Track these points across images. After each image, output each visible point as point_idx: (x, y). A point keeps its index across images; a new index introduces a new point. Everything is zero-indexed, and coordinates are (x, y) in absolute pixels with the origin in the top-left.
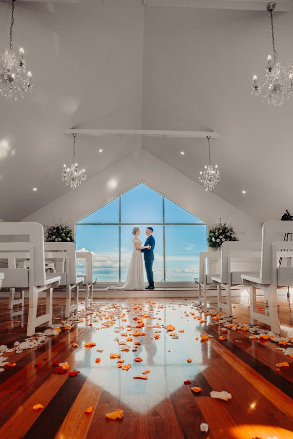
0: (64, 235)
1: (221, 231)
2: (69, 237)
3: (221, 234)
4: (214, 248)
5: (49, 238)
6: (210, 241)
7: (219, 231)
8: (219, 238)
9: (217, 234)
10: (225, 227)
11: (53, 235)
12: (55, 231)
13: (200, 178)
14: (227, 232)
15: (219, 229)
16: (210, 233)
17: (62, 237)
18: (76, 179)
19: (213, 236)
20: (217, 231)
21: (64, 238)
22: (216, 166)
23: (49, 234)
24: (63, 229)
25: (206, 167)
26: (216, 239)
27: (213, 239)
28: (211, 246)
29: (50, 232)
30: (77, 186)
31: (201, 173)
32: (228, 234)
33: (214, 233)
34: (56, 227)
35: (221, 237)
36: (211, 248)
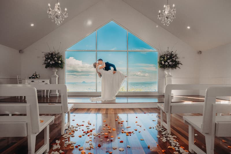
0: (56, 59)
1: (168, 57)
2: (60, 61)
3: (169, 59)
4: (163, 69)
5: (46, 62)
6: (160, 63)
7: (167, 57)
8: (167, 62)
9: (166, 58)
10: (172, 54)
11: (48, 59)
12: (50, 56)
13: (158, 16)
14: (173, 58)
15: (167, 55)
16: (161, 58)
17: (55, 61)
18: (59, 16)
19: (163, 60)
20: (165, 56)
21: (56, 61)
22: (174, 6)
23: (46, 58)
24: (55, 55)
25: (165, 6)
26: (165, 62)
27: (163, 62)
28: (161, 67)
29: (47, 57)
30: (60, 22)
31: (160, 12)
32: (174, 59)
33: (164, 58)
34: (51, 53)
35: (169, 61)
36: (161, 68)
